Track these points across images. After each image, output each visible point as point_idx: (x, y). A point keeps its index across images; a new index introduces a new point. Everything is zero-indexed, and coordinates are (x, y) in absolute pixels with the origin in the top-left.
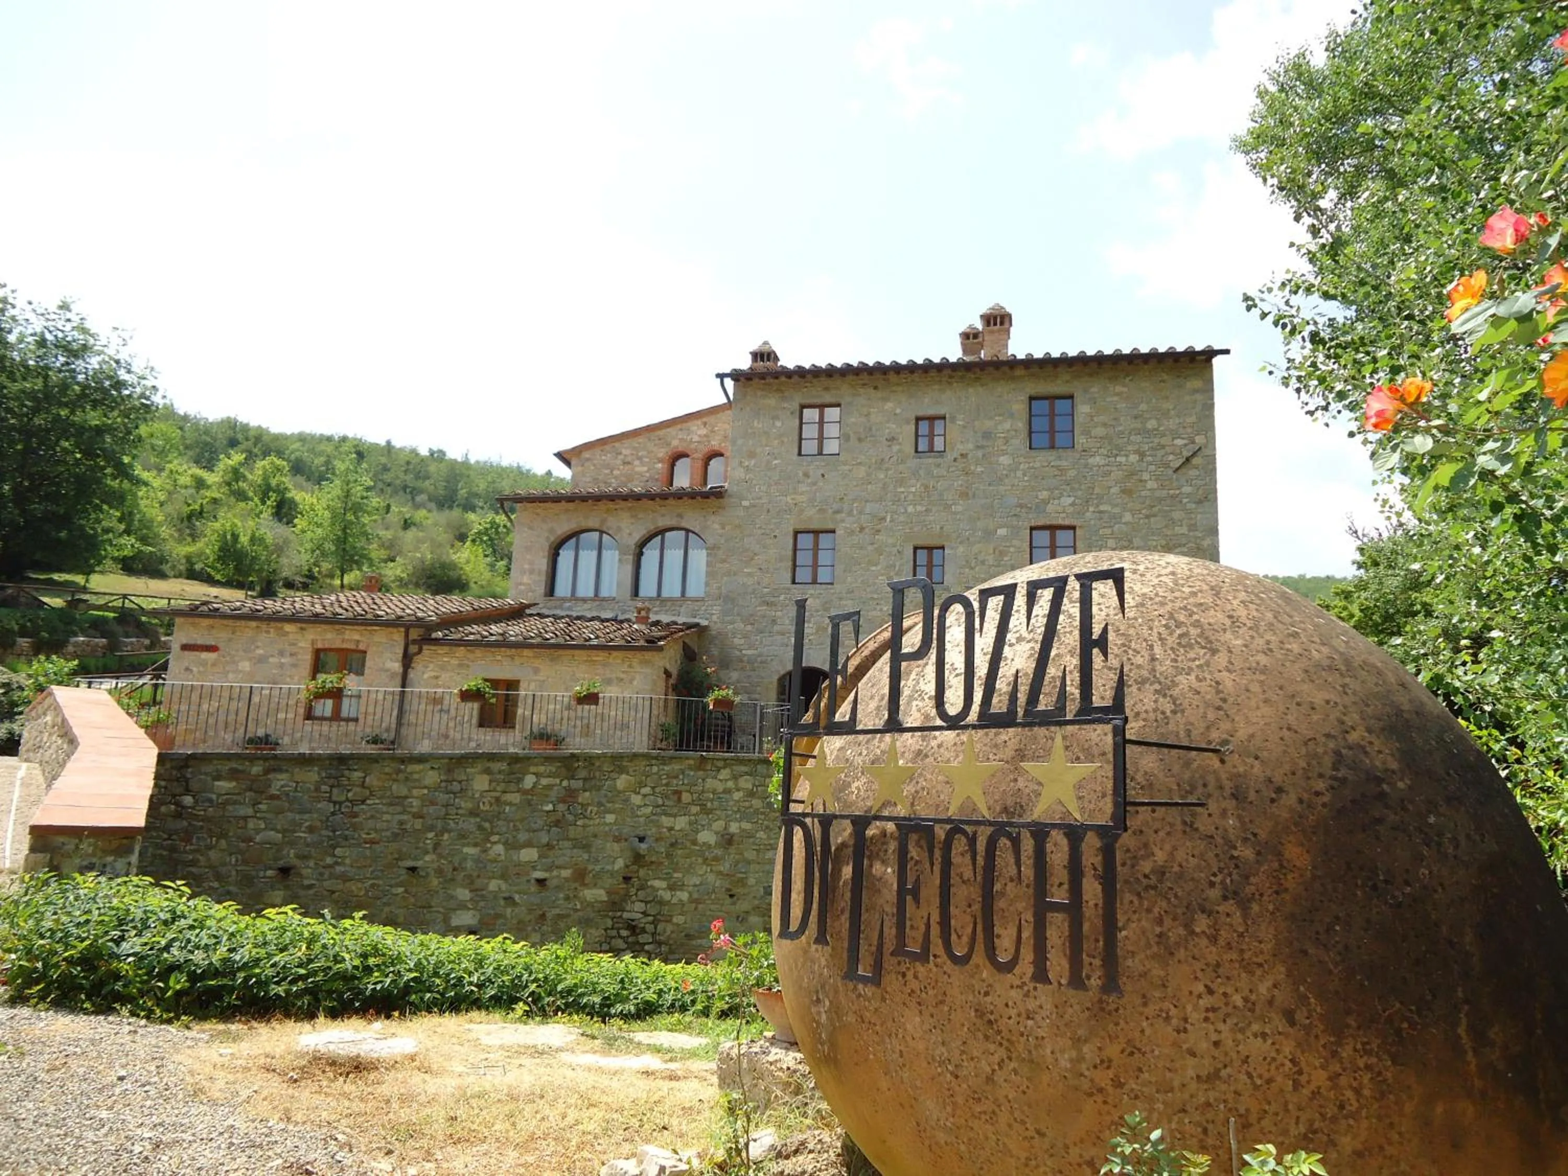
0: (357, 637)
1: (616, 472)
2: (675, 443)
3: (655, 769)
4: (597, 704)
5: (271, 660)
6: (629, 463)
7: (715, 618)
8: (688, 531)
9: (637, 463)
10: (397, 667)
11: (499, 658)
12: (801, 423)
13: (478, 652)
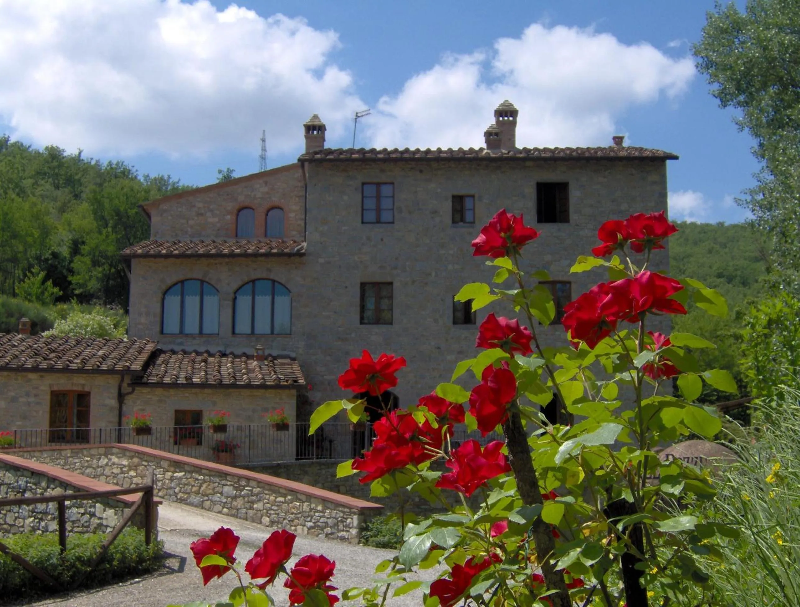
0: (83, 382)
1: (191, 222)
2: (241, 198)
3: (324, 472)
4: (288, 430)
5: (21, 400)
6: (202, 214)
7: (300, 351)
8: (274, 281)
9: (209, 214)
10: (113, 403)
11: (187, 395)
12: (363, 197)
13: (172, 392)
